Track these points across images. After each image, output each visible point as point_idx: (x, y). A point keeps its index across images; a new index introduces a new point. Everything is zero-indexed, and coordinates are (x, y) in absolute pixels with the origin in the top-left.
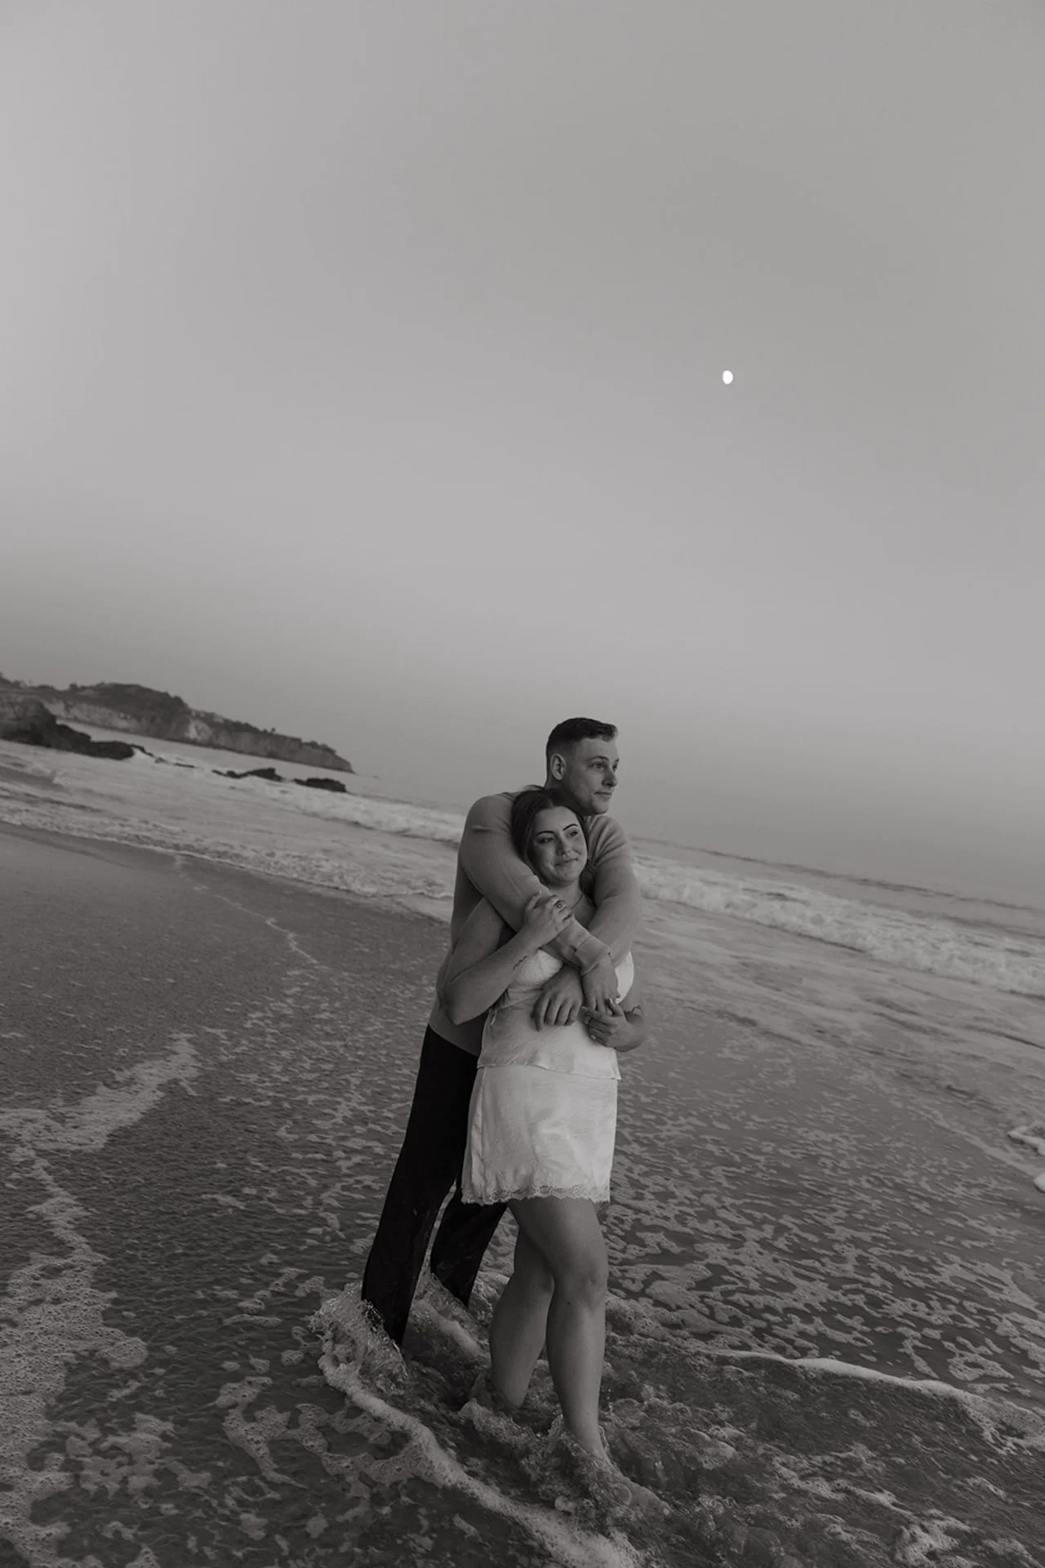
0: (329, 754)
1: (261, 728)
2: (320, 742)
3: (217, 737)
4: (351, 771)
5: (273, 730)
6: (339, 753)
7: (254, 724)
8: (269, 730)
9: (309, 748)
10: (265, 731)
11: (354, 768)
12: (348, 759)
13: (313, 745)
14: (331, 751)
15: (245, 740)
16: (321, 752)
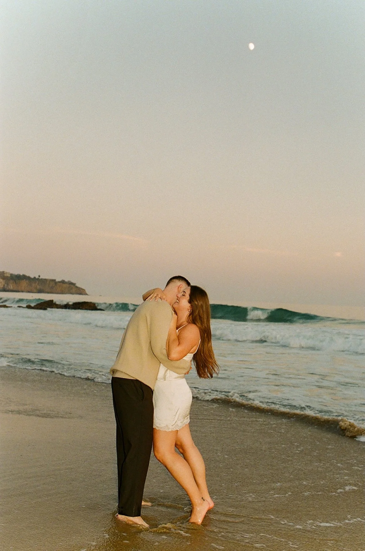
0: (72, 286)
1: (32, 277)
2: (66, 280)
3: (8, 284)
4: (87, 294)
5: (39, 276)
6: (78, 285)
7: (27, 275)
8: (37, 277)
9: (61, 284)
10: (35, 278)
11: (87, 292)
12: (83, 287)
13: (63, 282)
14: (74, 284)
15: (24, 284)
16: (68, 285)
